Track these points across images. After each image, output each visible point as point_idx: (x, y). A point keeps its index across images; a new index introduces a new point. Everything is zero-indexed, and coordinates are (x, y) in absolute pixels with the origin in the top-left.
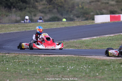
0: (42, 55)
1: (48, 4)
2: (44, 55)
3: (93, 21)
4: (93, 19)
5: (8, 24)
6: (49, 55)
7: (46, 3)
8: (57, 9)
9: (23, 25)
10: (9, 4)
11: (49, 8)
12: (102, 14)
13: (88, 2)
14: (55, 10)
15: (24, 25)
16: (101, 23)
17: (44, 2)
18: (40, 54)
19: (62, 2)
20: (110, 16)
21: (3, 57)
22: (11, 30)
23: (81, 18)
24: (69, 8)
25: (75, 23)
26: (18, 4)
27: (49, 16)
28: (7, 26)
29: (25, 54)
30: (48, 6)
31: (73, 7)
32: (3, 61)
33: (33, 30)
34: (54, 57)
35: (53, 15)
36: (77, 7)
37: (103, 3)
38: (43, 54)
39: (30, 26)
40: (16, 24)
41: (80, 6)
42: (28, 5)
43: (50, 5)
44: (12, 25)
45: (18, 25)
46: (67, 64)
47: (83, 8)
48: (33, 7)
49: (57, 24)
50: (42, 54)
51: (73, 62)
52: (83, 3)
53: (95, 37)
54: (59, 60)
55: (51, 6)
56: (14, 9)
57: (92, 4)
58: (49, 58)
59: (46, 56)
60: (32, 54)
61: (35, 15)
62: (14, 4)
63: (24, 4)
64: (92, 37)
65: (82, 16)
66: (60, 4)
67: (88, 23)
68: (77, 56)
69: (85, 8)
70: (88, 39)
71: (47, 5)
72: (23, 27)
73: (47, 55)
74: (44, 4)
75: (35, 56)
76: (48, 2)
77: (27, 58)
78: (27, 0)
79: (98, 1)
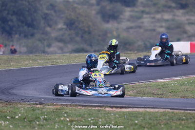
1: (68, 29)
5: (18, 56)
7: (65, 27)
8: (82, 37)
9: (43, 57)
10: (8, 29)
11: (69, 35)
14: (78, 39)
17: (61, 25)
18: (103, 106)
19: (89, 27)
21: (33, 110)
22: (27, 64)
24: (99, 36)
26: (21, 29)
27: (71, 47)
28: (16, 58)
30: (68, 32)
32: (38, 118)
35: (76, 46)
37: (147, 30)
38: (108, 107)
40: (31, 55)
41: (115, 33)
42: (35, 31)
43: (70, 29)
44: (25, 57)
45: (35, 57)
48: (43, 34)
50: (106, 107)
55: (72, 31)
56: (17, 36)
57: (131, 31)
58: (130, 114)
60: (86, 106)
61: (49, 46)
62: (14, 29)
63: (30, 29)
66: (86, 29)
70: (167, 80)
71: (66, 30)
73: (117, 107)
74: (61, 29)
76: (67, 25)
77: (84, 114)
78: (35, 23)
79: (140, 27)
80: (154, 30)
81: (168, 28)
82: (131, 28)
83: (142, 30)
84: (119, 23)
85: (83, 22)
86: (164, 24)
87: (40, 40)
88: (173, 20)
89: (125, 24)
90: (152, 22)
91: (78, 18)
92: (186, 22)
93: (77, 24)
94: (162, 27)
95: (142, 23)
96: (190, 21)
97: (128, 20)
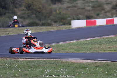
0: (21, 59)
1: (27, 10)
2: (23, 59)
3: (70, 26)
4: (70, 24)
6: (28, 59)
7: (25, 9)
8: (36, 14)
11: (27, 14)
12: (79, 19)
13: (65, 7)
14: (34, 16)
15: (4, 30)
16: (78, 28)
17: (23, 8)
18: (19, 58)
19: (40, 8)
20: (87, 21)
23: (58, 23)
24: (47, 13)
25: (53, 27)
27: (27, 21)
29: (4, 58)
30: (27, 12)
31: (51, 12)
33: (12, 35)
34: (33, 61)
35: (31, 21)
36: (54, 13)
37: (79, 9)
39: (10, 31)
41: (58, 11)
42: (7, 11)
43: (28, 10)
46: (45, 67)
47: (60, 13)
48: (12, 13)
49: (35, 29)
51: (51, 65)
52: (60, 8)
53: (72, 42)
54: (37, 64)
55: (30, 11)
57: (69, 9)
58: (28, 61)
59: (25, 59)
60: (11, 58)
63: (4, 10)
64: (68, 41)
65: (59, 21)
66: (38, 10)
67: (66, 27)
68: (55, 60)
69: (62, 13)
70: (65, 43)
71: (26, 10)
72: (3, 31)
74: (23, 10)
75: (15, 60)
76: (26, 8)
77: (6, 62)
78: (7, 6)
79: (75, 7)
80: (84, 9)
81: (93, 7)
82: (69, 7)
83: (76, 9)
84: (62, 4)
85: (36, 5)
86: (90, 5)
87: (8, 17)
88: (97, 2)
89: (66, 5)
90: (83, 3)
91: (33, 3)
92: (105, 3)
93: (32, 6)
94: (89, 6)
95: (77, 4)
96: (107, 2)
97: (68, 2)
